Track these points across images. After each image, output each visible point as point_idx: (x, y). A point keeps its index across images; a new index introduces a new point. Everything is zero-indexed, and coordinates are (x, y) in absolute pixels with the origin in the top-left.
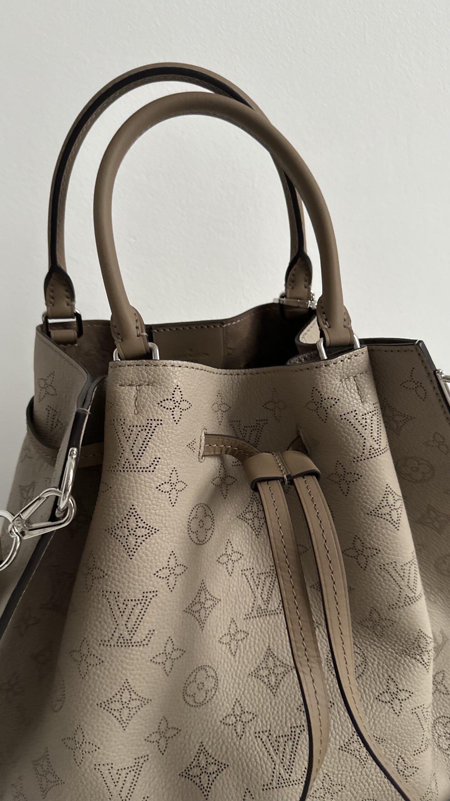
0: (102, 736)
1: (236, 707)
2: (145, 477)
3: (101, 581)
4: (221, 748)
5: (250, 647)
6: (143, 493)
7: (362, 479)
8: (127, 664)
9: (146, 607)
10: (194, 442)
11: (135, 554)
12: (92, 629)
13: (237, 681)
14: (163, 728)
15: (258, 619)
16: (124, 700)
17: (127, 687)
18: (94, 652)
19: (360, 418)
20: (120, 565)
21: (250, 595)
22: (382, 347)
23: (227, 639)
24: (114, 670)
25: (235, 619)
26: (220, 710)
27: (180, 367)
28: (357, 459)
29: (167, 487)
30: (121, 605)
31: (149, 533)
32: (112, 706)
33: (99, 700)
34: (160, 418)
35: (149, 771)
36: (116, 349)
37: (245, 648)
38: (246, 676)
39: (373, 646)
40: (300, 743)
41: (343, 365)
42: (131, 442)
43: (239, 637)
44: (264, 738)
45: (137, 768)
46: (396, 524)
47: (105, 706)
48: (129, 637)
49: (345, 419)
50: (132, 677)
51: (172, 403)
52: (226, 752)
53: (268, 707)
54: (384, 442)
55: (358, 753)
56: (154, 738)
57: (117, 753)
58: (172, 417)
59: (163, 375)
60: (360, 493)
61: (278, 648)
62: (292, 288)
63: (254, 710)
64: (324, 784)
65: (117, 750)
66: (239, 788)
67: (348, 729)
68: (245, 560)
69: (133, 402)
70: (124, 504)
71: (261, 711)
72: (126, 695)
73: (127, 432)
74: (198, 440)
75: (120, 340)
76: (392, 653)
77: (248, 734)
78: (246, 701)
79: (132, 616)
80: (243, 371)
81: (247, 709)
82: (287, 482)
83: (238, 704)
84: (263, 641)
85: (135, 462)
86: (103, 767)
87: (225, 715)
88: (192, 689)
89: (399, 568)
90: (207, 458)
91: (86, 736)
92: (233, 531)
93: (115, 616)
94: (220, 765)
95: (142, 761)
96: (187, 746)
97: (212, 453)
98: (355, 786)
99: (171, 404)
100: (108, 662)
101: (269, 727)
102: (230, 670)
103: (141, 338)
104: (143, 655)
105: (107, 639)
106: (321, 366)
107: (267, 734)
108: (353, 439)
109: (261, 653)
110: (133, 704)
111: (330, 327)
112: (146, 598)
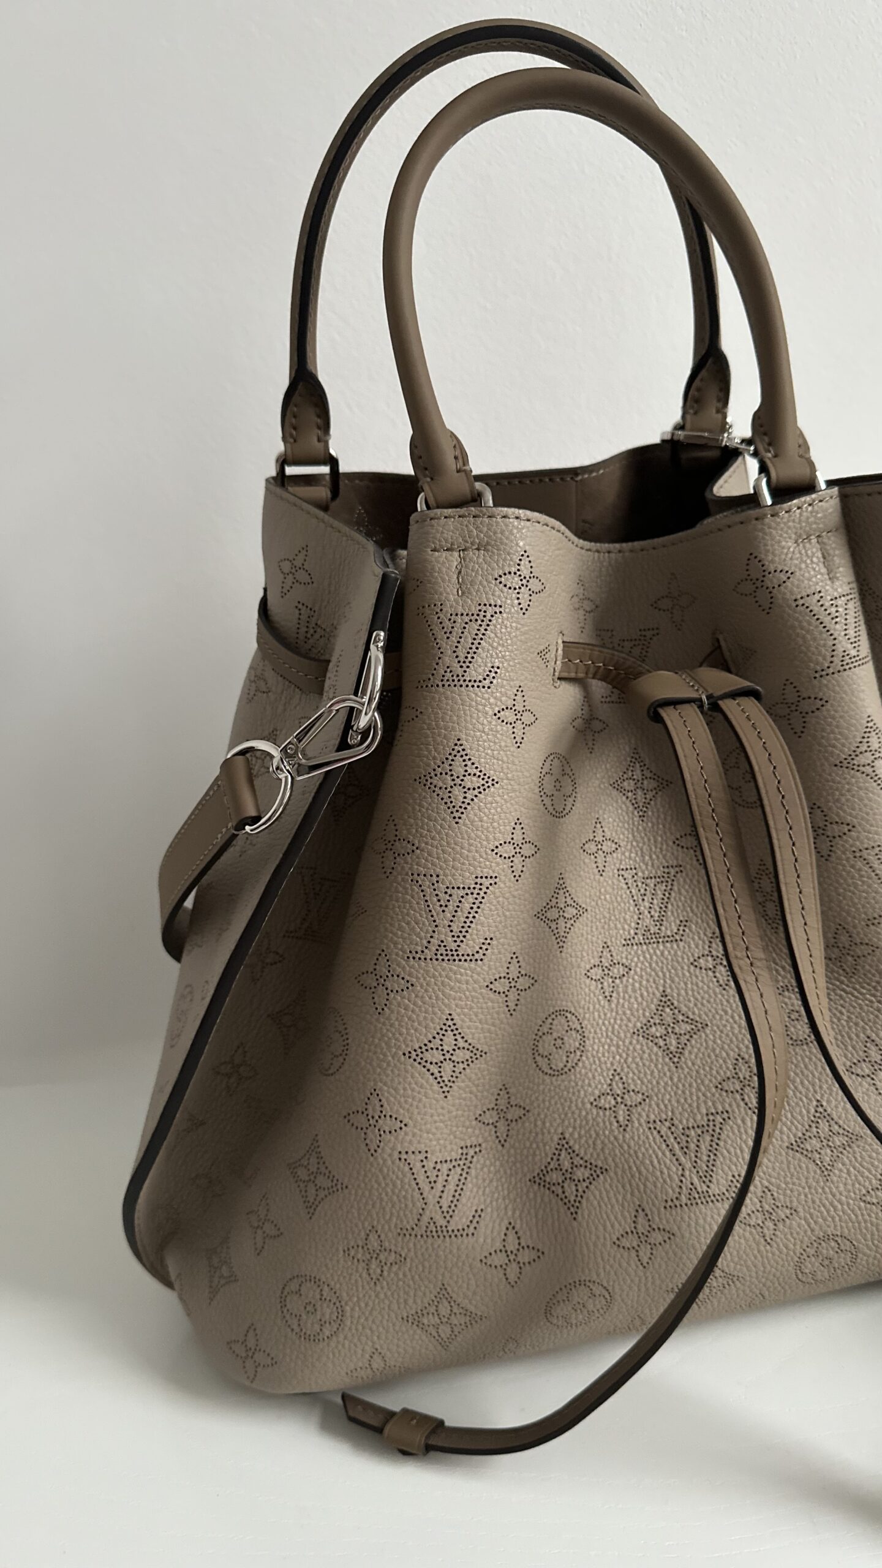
0: (411, 1105)
1: (614, 1083)
2: (476, 695)
3: (409, 858)
4: (594, 1144)
5: (634, 991)
6: (474, 721)
7: (828, 706)
8: (452, 989)
9: (480, 900)
10: (547, 650)
11: (463, 816)
12: (395, 934)
13: (615, 1042)
14: (503, 1103)
15: (645, 947)
16: (446, 1048)
17: (450, 1026)
18: (399, 970)
19: (827, 605)
20: (439, 833)
21: (631, 908)
22: (862, 490)
23: (597, 973)
24: (430, 998)
25: (609, 944)
26: (589, 1085)
27: (528, 520)
28: (821, 673)
29: (509, 716)
30: (442, 895)
31: (483, 785)
32: (428, 1056)
33: (407, 1046)
34: (499, 603)
35: (482, 1169)
36: (422, 495)
37: (625, 992)
38: (629, 1035)
39: (839, 992)
40: (723, 1137)
41: (801, 514)
42: (453, 639)
43: (616, 971)
44: (664, 1130)
45: (464, 1162)
47: (417, 1055)
48: (454, 946)
49: (803, 605)
50: (459, 1010)
51: (517, 579)
52: (602, 1149)
53: (666, 1084)
54: (864, 646)
55: (818, 1156)
56: (490, 1117)
57: (434, 1134)
58: (516, 602)
59: (502, 533)
60: (823, 730)
61: (679, 995)
62: (696, 413)
63: (644, 1088)
64: (764, 1204)
65: (434, 1130)
66: (626, 1204)
67: (802, 1117)
68: (623, 854)
69: (455, 577)
70: (445, 737)
71: (656, 1090)
72: (449, 1039)
73: (449, 624)
74: (553, 648)
75: (429, 479)
76: (871, 1002)
77: (636, 1124)
78: (631, 1075)
79: (459, 913)
80: (617, 546)
81: (632, 1087)
82: (706, 706)
83: (617, 1078)
84: (654, 982)
85: (460, 671)
86: (413, 1156)
87: (597, 1092)
88: (547, 1045)
90: (563, 682)
91: (385, 1105)
92: (603, 806)
93: (434, 913)
94: (594, 1168)
95: (471, 1152)
96: (540, 1136)
97: (573, 675)
98: (812, 1210)
99: (515, 581)
100: (422, 986)
101: (670, 1114)
102: (604, 1024)
103: (463, 474)
104: (475, 976)
105: (419, 949)
106: (765, 515)
107: (667, 1124)
108: (815, 639)
109: (652, 1000)
110: (460, 1056)
111: (776, 456)
112: (479, 888)
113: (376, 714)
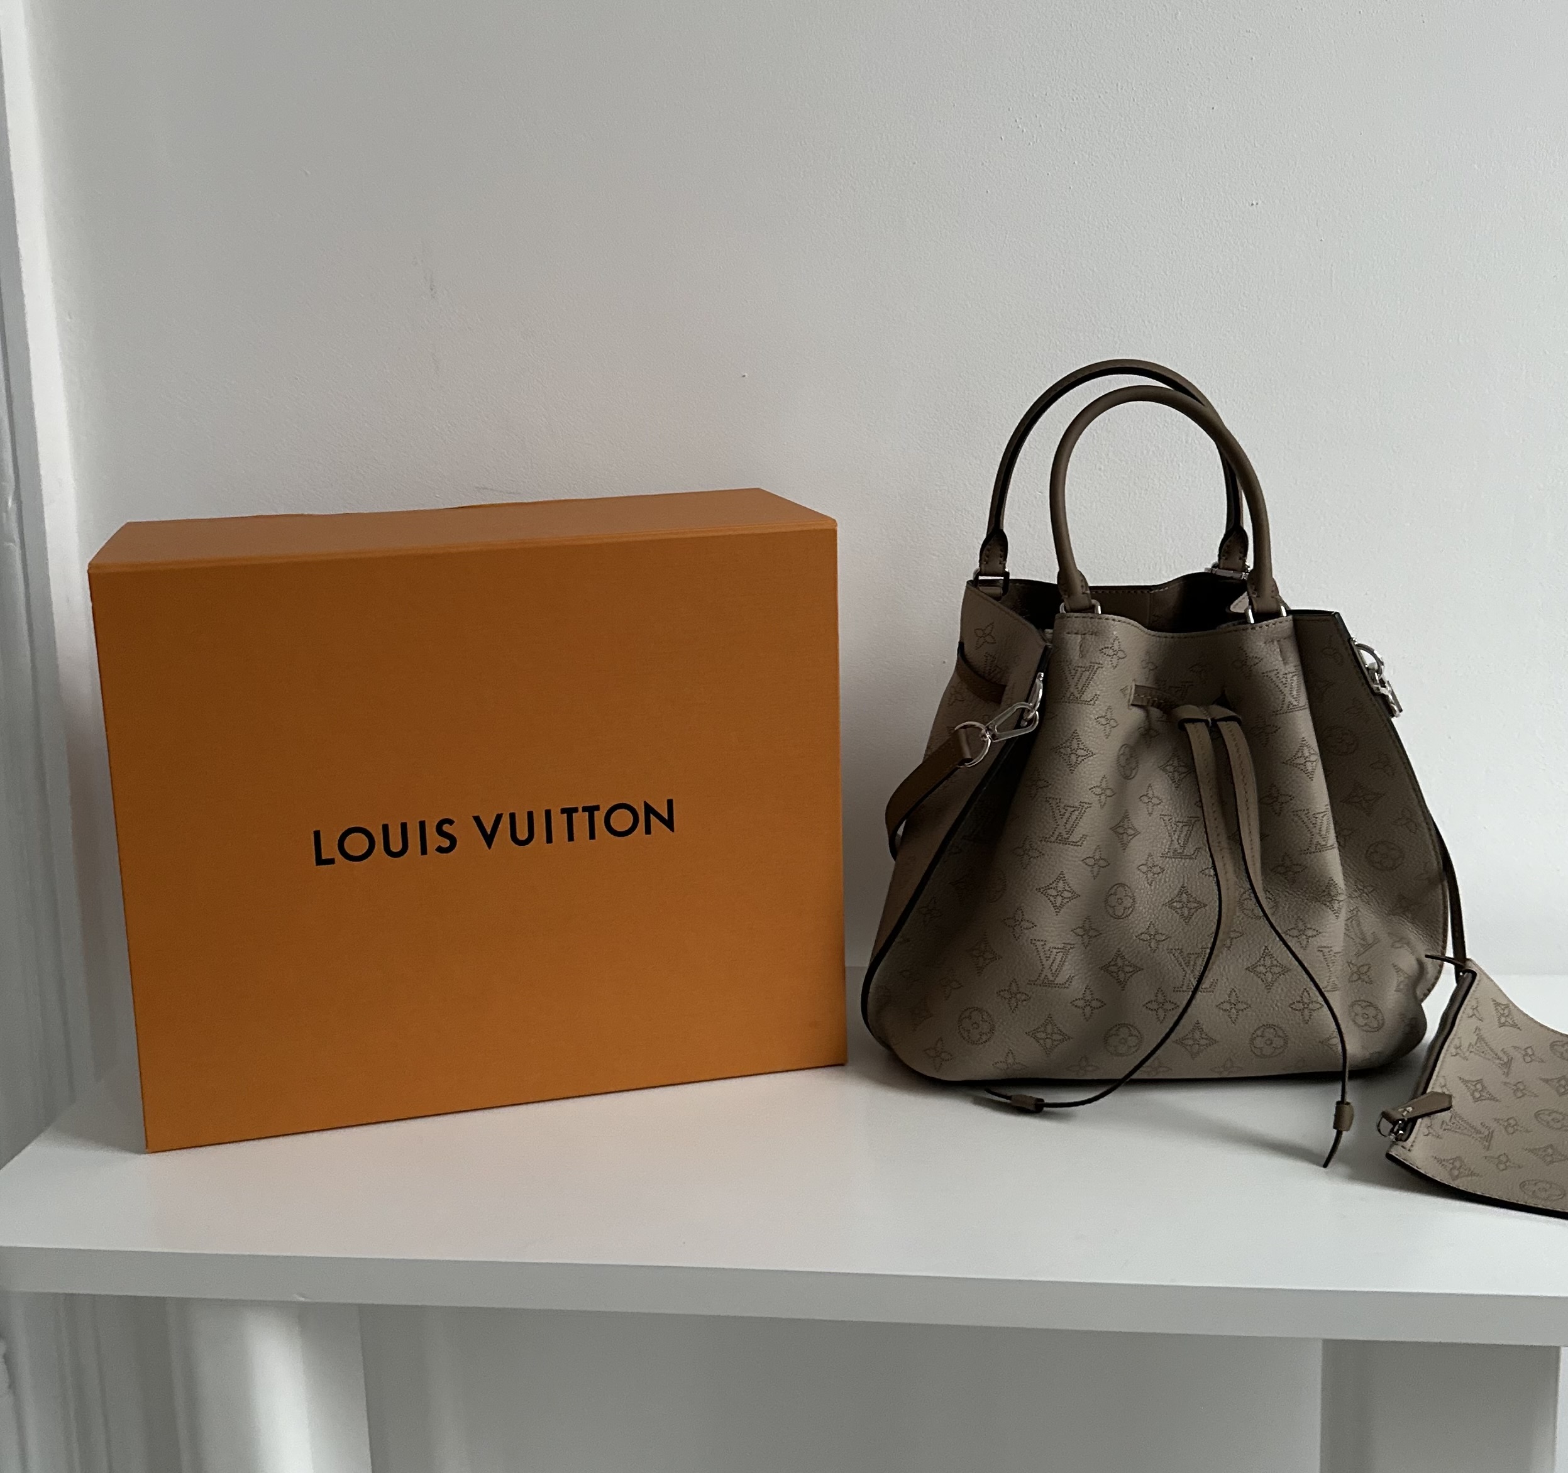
0: (1039, 916)
1: (1150, 928)
2: (1086, 709)
3: (1045, 789)
4: (1137, 956)
5: (1165, 882)
6: (1084, 721)
7: (1280, 730)
8: (1064, 858)
10: (1126, 688)
11: (1076, 770)
12: (1035, 828)
13: (1152, 907)
14: (1086, 926)
15: (1173, 859)
16: (1059, 889)
17: (1061, 877)
18: (1036, 847)
19: (1281, 676)
20: (1062, 777)
22: (1306, 617)
23: (1144, 868)
24: (1052, 862)
25: (1152, 854)
26: (1136, 927)
27: (1120, 621)
28: (1276, 713)
29: (1103, 721)
30: (1061, 810)
31: (1087, 754)
32: (1049, 891)
33: (1038, 885)
34: (1101, 662)
35: (1074, 956)
36: (1062, 604)
37: (1160, 881)
38: (1160, 905)
41: (1269, 629)
42: (1076, 679)
43: (1155, 870)
44: (1176, 955)
45: (1065, 950)
46: (1310, 775)
47: (1044, 891)
49: (1267, 676)
50: (1067, 870)
51: (1111, 651)
52: (1141, 959)
53: (1179, 933)
54: (1303, 700)
55: (1264, 976)
56: (1079, 931)
57: (1050, 933)
58: (1110, 663)
59: (1105, 627)
60: (1277, 743)
61: (1191, 888)
62: (1226, 559)
63: (1167, 932)
64: (1231, 999)
65: (1050, 931)
66: (1151, 988)
68: (1164, 806)
69: (1078, 647)
70: (1069, 727)
71: (1174, 934)
72: (1061, 884)
73: (1073, 672)
74: (1129, 688)
75: (1067, 596)
76: (1302, 898)
77: (1161, 949)
78: (1160, 925)
80: (1171, 634)
81: (1160, 931)
82: (1210, 724)
83: (1152, 926)
84: (1178, 879)
85: (1078, 696)
87: (1140, 931)
88: (1113, 900)
89: (1311, 814)
90: (1134, 707)
91: (1025, 914)
92: (1155, 777)
94: (1135, 967)
96: (1107, 947)
97: (1140, 704)
99: (1111, 652)
100: (1048, 855)
101: (1180, 947)
102: (1146, 896)
103: (1086, 595)
104: (1077, 854)
106: (1247, 629)
107: (1179, 951)
108: (1273, 694)
109: (1175, 888)
110: (1066, 894)
111: (1258, 597)
112: (1082, 807)
113: (1037, 713)
